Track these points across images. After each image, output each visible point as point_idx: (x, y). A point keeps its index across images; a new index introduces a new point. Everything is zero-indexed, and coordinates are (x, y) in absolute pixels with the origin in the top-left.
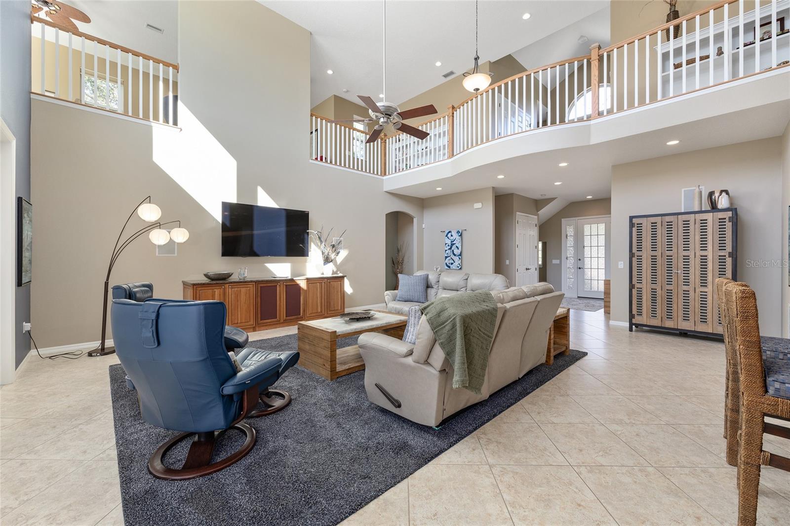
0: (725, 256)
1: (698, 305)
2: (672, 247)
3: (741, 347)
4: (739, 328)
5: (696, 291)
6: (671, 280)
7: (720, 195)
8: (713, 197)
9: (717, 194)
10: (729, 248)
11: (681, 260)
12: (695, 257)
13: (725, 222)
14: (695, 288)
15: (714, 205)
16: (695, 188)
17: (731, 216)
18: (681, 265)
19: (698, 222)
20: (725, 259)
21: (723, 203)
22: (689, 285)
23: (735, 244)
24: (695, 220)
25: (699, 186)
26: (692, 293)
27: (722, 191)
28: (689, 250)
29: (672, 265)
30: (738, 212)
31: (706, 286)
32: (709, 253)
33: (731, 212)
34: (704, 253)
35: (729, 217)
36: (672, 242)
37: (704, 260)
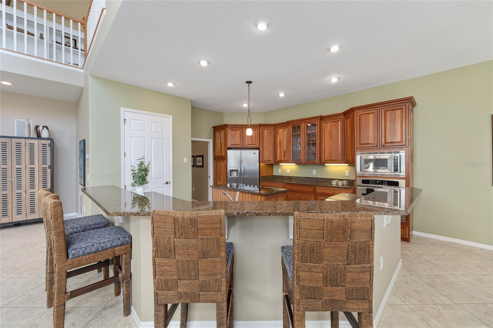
0: (46, 168)
1: (28, 202)
2: (7, 162)
3: (54, 237)
4: (52, 226)
5: (27, 193)
6: (6, 187)
7: (43, 129)
8: (38, 129)
9: (41, 128)
10: (49, 163)
11: (15, 171)
12: (26, 169)
13: (46, 146)
14: (26, 190)
15: (39, 135)
16: (25, 121)
17: (50, 143)
18: (15, 175)
19: (28, 145)
20: (46, 170)
21: (45, 134)
22: (21, 189)
23: (52, 161)
24: (25, 143)
25: (28, 120)
26: (23, 194)
27: (44, 127)
28: (21, 164)
29: (7, 175)
30: (54, 141)
31: (34, 188)
32: (36, 166)
33: (50, 141)
34: (32, 166)
35: (49, 144)
36: (7, 158)
37: (32, 171)
